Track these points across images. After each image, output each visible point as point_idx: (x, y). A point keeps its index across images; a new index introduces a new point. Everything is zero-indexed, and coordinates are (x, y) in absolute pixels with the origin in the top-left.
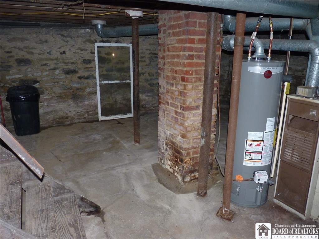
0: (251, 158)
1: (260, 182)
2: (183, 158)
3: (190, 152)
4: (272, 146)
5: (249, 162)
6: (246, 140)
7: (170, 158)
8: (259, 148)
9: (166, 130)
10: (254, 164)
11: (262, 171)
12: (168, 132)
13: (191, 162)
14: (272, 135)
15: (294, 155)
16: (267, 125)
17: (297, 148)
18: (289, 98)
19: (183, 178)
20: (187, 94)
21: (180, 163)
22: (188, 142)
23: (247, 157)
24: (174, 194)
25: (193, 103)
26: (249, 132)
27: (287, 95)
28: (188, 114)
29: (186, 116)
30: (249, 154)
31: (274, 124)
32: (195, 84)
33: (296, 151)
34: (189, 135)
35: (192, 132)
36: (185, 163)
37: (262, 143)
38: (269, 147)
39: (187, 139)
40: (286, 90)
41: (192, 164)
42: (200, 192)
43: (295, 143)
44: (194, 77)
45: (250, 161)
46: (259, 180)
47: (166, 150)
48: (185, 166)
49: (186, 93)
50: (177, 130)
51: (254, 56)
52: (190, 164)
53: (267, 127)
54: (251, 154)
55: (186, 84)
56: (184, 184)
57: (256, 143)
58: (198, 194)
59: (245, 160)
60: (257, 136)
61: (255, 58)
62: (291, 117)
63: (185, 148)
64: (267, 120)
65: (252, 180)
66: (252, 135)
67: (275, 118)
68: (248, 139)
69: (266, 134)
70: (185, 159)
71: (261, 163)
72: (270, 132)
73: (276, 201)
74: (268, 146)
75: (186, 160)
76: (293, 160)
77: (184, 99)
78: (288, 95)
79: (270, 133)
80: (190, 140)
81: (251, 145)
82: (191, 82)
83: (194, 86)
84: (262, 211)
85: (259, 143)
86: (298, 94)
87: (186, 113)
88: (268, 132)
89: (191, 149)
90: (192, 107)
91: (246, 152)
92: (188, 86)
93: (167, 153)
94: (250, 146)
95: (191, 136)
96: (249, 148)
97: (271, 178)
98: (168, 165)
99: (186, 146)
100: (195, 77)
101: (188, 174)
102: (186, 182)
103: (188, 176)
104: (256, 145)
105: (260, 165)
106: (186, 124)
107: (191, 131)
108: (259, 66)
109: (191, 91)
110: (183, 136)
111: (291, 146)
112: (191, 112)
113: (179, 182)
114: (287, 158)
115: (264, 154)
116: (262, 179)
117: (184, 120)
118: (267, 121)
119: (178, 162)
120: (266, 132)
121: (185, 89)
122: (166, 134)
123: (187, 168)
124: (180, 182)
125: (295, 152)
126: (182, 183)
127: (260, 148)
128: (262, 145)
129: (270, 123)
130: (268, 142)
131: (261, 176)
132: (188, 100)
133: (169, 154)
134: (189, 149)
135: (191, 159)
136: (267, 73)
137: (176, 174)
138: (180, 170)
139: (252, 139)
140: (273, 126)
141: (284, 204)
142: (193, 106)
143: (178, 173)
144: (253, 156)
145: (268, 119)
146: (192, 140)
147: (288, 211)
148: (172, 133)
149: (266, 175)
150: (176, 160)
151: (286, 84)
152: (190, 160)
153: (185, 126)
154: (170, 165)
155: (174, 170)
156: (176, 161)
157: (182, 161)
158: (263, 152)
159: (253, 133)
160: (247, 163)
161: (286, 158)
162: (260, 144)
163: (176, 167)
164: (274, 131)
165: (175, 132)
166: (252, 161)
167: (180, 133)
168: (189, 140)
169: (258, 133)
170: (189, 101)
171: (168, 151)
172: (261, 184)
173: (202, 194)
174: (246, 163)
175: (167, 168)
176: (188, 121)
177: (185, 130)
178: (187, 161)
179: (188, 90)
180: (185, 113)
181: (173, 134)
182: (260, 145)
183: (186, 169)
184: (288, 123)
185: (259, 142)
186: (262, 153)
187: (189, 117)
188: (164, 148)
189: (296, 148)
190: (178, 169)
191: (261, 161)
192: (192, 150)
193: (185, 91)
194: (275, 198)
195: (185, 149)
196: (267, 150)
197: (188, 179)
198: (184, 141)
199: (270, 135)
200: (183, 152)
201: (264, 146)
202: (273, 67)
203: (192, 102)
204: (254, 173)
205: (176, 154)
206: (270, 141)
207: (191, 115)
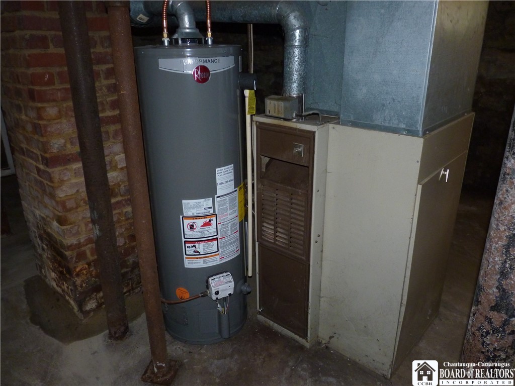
0: (198, 252)
1: (220, 296)
2: (71, 266)
3: (85, 251)
4: (237, 221)
5: (195, 261)
6: (181, 217)
7: (51, 266)
8: (210, 231)
9: (33, 208)
10: (205, 262)
11: (223, 273)
12: (37, 212)
13: (92, 271)
14: (231, 201)
15: (278, 234)
16: (218, 182)
17: (282, 219)
18: (257, 122)
19: (81, 305)
20: (49, 129)
21: (68, 276)
22: (74, 232)
23: (190, 251)
24: (60, 344)
25: (69, 146)
26: (183, 201)
27: (252, 116)
28: (60, 174)
29: (56, 177)
30: (192, 245)
31: (233, 177)
32: (65, 105)
33: (280, 225)
34: (72, 217)
35: (79, 209)
36: (78, 275)
37: (214, 219)
38: (230, 225)
39: (70, 226)
40: (249, 105)
41: (94, 273)
42: (113, 333)
43: (278, 211)
44: (58, 90)
45: (197, 258)
46: (217, 293)
47: (43, 249)
48: (78, 281)
49: (45, 126)
50: (49, 208)
51: (175, 36)
52: (91, 275)
53: (218, 187)
54: (197, 245)
55: (39, 105)
56: (85, 318)
57: (200, 222)
58: (111, 336)
59: (186, 258)
60: (200, 207)
61: (177, 41)
62: (266, 160)
63: (71, 245)
64: (217, 172)
65: (205, 295)
66: (192, 207)
67: (232, 165)
68: (185, 215)
69: (218, 202)
70: (75, 268)
71: (218, 259)
72: (226, 195)
73: (261, 318)
74: (228, 223)
75: (78, 270)
76: (277, 242)
77: (44, 139)
78: (254, 115)
79: (227, 198)
80: (79, 226)
81: (193, 226)
82: (54, 100)
83: (64, 110)
84: (235, 346)
85: (207, 220)
86: (268, 113)
87: (56, 172)
88: (223, 196)
89: (86, 245)
90: (68, 155)
91: (185, 241)
92: (48, 109)
93: (45, 256)
94: (191, 228)
95: (80, 218)
96: (189, 233)
97: (249, 277)
98: (53, 280)
99: (70, 241)
100: (63, 89)
101: (90, 296)
102: (88, 312)
103: (91, 299)
104: (203, 224)
105: (218, 262)
106: (61, 194)
107: (77, 208)
108: (190, 56)
109: (59, 121)
110: (62, 221)
111: (271, 216)
112: (68, 167)
113: (75, 314)
114: (269, 240)
115: (223, 240)
116: (222, 290)
117: (52, 187)
118: (217, 175)
119: (65, 275)
120: (217, 197)
121: (40, 118)
122: (34, 216)
123: (84, 285)
124: (77, 313)
125: (280, 227)
126: (80, 316)
127: (212, 230)
128: (214, 222)
129: (224, 177)
130: (229, 215)
131: (220, 285)
132: (54, 141)
133: (48, 257)
134: (79, 245)
135: (89, 264)
136: (199, 73)
137: (67, 298)
138: (71, 290)
139: (193, 214)
140: (233, 182)
141: (274, 322)
142: (71, 154)
143: (69, 296)
144: (200, 247)
145: (217, 169)
146: (83, 226)
147: (281, 334)
148: (43, 215)
149: (231, 282)
150: (61, 269)
151: (247, 93)
152: (87, 266)
153: (58, 199)
154: (55, 280)
155: (63, 290)
156: (61, 273)
157: (69, 271)
158: (219, 236)
159: (192, 202)
160: (192, 263)
161: (266, 239)
162: (210, 221)
163: (64, 285)
164: (236, 191)
165: (47, 212)
166: (200, 258)
167: (55, 215)
168: (76, 227)
169: (202, 201)
170: (57, 144)
171: (46, 251)
172: (225, 299)
173: (117, 335)
174: (190, 263)
175: (53, 286)
176: (64, 188)
177: (60, 209)
178: (81, 270)
179: (49, 120)
180: (53, 172)
181: (45, 217)
182: (210, 225)
183: (81, 286)
184: (261, 171)
185: (208, 218)
186: (217, 238)
187: (66, 178)
188: (39, 245)
189: (279, 220)
190: (68, 288)
191: (218, 254)
192: (90, 246)
193: (41, 122)
194: (260, 313)
195: (70, 247)
196: (228, 230)
197: (91, 305)
198: (63, 231)
199: (228, 200)
200: (68, 253)
201: (218, 225)
202: (210, 59)
203: (65, 145)
204: (207, 281)
205: (59, 258)
206: (229, 212)
207: (68, 173)
